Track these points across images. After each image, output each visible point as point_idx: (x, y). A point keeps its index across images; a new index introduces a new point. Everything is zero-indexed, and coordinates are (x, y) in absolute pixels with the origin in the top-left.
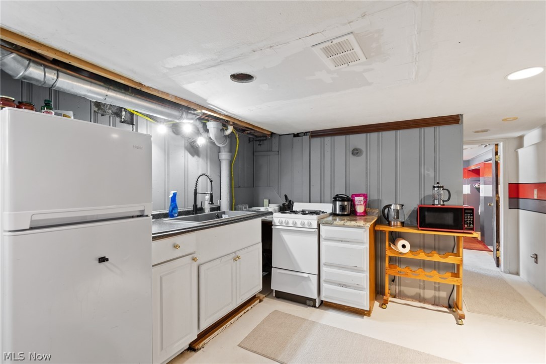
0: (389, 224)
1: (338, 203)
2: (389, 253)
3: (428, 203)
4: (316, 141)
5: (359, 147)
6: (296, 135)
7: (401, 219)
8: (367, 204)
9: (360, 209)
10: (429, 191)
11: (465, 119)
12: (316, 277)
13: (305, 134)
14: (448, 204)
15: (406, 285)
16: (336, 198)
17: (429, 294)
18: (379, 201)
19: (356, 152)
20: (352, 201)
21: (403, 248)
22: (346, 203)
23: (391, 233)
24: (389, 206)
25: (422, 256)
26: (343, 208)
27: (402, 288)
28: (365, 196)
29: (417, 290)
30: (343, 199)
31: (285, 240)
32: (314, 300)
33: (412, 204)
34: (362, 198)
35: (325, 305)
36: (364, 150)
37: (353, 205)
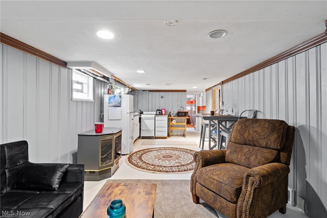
0: (171, 117)
1: (158, 112)
2: (171, 124)
3: (179, 111)
4: (150, 93)
5: (163, 96)
6: (144, 91)
7: (174, 115)
8: (165, 111)
9: (164, 113)
10: (180, 108)
11: (187, 91)
12: (154, 131)
13: (147, 90)
14: (183, 111)
15: (174, 132)
16: (157, 110)
17: (179, 134)
18: (168, 111)
19: (162, 97)
20: (161, 111)
21: (174, 122)
22: (160, 111)
23: (171, 118)
24: (171, 112)
25: (178, 124)
26: (159, 113)
27: (173, 133)
28: (165, 110)
29: (177, 133)
30: (159, 110)
31: (145, 122)
32: (153, 137)
33: (176, 112)
34: (164, 110)
35: (156, 138)
36: (164, 97)
37: (162, 112)
